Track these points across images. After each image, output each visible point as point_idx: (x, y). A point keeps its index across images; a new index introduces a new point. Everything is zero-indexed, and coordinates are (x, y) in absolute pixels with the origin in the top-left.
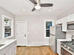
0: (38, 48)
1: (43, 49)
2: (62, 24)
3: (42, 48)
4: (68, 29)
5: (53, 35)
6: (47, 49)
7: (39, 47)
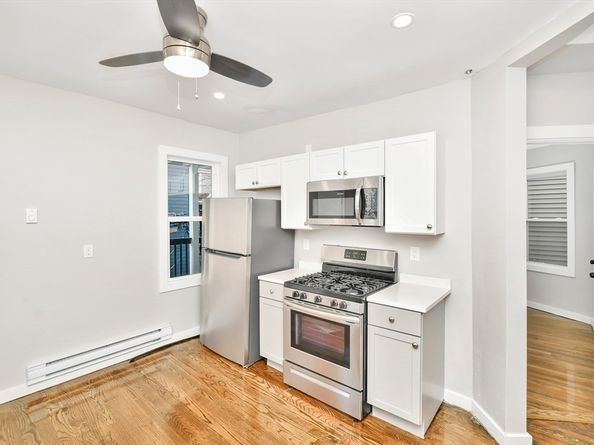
0: (113, 383)
1: (160, 378)
2: (279, 188)
3: (152, 369)
4: (311, 216)
5: (238, 255)
6: (187, 363)
7: (116, 373)
